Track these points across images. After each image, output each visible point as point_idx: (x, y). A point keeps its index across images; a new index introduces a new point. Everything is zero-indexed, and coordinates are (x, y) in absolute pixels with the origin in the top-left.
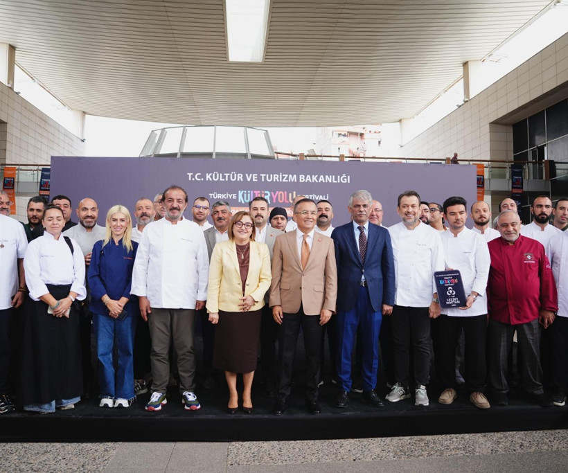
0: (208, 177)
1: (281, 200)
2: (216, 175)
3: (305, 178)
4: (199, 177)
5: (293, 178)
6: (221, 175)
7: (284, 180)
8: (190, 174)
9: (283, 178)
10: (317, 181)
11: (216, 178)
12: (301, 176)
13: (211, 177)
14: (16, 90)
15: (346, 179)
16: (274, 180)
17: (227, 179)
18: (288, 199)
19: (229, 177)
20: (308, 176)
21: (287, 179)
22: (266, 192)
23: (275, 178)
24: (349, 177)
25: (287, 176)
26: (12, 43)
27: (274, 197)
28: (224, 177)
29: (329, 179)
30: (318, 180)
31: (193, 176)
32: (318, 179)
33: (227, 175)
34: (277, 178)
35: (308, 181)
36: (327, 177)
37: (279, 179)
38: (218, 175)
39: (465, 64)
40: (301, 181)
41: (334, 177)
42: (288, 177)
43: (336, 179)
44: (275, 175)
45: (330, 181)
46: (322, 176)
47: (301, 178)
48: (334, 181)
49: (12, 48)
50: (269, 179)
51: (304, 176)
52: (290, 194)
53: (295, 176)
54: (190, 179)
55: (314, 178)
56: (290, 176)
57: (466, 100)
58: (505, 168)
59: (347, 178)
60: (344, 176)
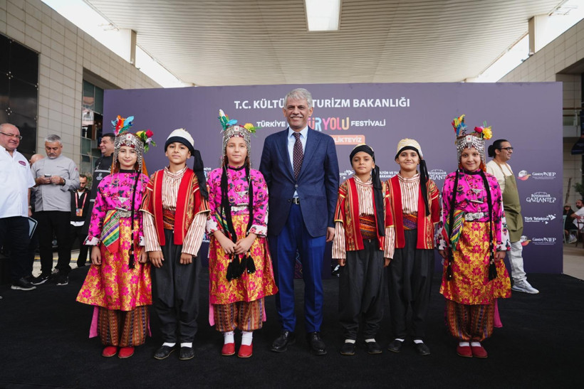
0: (256, 104)
1: (333, 126)
2: (264, 102)
3: (360, 103)
4: (246, 105)
5: (346, 103)
6: (269, 102)
7: (336, 106)
8: (237, 103)
9: (335, 103)
10: (372, 106)
11: (264, 105)
12: (354, 100)
13: (259, 104)
14: (137, 66)
15: (405, 103)
16: (326, 106)
17: (275, 107)
18: (341, 125)
19: (277, 103)
20: (363, 100)
21: (340, 104)
22: (317, 119)
23: (326, 103)
24: (408, 100)
25: (339, 101)
26: (134, 29)
27: (326, 124)
28: (272, 104)
29: (387, 103)
30: (374, 105)
31: (240, 105)
32: (374, 103)
33: (275, 102)
34: (329, 104)
35: (363, 106)
36: (384, 100)
37: (331, 104)
38: (266, 102)
39: (531, 20)
40: (354, 106)
41: (391, 100)
42: (341, 102)
43: (394, 103)
44: (326, 101)
45: (387, 105)
46: (378, 100)
47: (354, 103)
48: (392, 105)
49: (134, 33)
50: (320, 104)
51: (358, 101)
52: (343, 121)
53: (348, 101)
54: (237, 107)
55: (370, 102)
56: (343, 101)
57: (531, 53)
58: (574, 116)
59: (406, 101)
60: (403, 99)
